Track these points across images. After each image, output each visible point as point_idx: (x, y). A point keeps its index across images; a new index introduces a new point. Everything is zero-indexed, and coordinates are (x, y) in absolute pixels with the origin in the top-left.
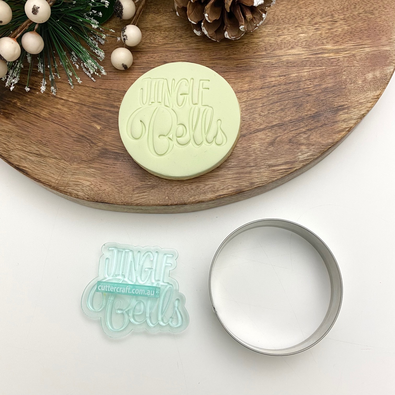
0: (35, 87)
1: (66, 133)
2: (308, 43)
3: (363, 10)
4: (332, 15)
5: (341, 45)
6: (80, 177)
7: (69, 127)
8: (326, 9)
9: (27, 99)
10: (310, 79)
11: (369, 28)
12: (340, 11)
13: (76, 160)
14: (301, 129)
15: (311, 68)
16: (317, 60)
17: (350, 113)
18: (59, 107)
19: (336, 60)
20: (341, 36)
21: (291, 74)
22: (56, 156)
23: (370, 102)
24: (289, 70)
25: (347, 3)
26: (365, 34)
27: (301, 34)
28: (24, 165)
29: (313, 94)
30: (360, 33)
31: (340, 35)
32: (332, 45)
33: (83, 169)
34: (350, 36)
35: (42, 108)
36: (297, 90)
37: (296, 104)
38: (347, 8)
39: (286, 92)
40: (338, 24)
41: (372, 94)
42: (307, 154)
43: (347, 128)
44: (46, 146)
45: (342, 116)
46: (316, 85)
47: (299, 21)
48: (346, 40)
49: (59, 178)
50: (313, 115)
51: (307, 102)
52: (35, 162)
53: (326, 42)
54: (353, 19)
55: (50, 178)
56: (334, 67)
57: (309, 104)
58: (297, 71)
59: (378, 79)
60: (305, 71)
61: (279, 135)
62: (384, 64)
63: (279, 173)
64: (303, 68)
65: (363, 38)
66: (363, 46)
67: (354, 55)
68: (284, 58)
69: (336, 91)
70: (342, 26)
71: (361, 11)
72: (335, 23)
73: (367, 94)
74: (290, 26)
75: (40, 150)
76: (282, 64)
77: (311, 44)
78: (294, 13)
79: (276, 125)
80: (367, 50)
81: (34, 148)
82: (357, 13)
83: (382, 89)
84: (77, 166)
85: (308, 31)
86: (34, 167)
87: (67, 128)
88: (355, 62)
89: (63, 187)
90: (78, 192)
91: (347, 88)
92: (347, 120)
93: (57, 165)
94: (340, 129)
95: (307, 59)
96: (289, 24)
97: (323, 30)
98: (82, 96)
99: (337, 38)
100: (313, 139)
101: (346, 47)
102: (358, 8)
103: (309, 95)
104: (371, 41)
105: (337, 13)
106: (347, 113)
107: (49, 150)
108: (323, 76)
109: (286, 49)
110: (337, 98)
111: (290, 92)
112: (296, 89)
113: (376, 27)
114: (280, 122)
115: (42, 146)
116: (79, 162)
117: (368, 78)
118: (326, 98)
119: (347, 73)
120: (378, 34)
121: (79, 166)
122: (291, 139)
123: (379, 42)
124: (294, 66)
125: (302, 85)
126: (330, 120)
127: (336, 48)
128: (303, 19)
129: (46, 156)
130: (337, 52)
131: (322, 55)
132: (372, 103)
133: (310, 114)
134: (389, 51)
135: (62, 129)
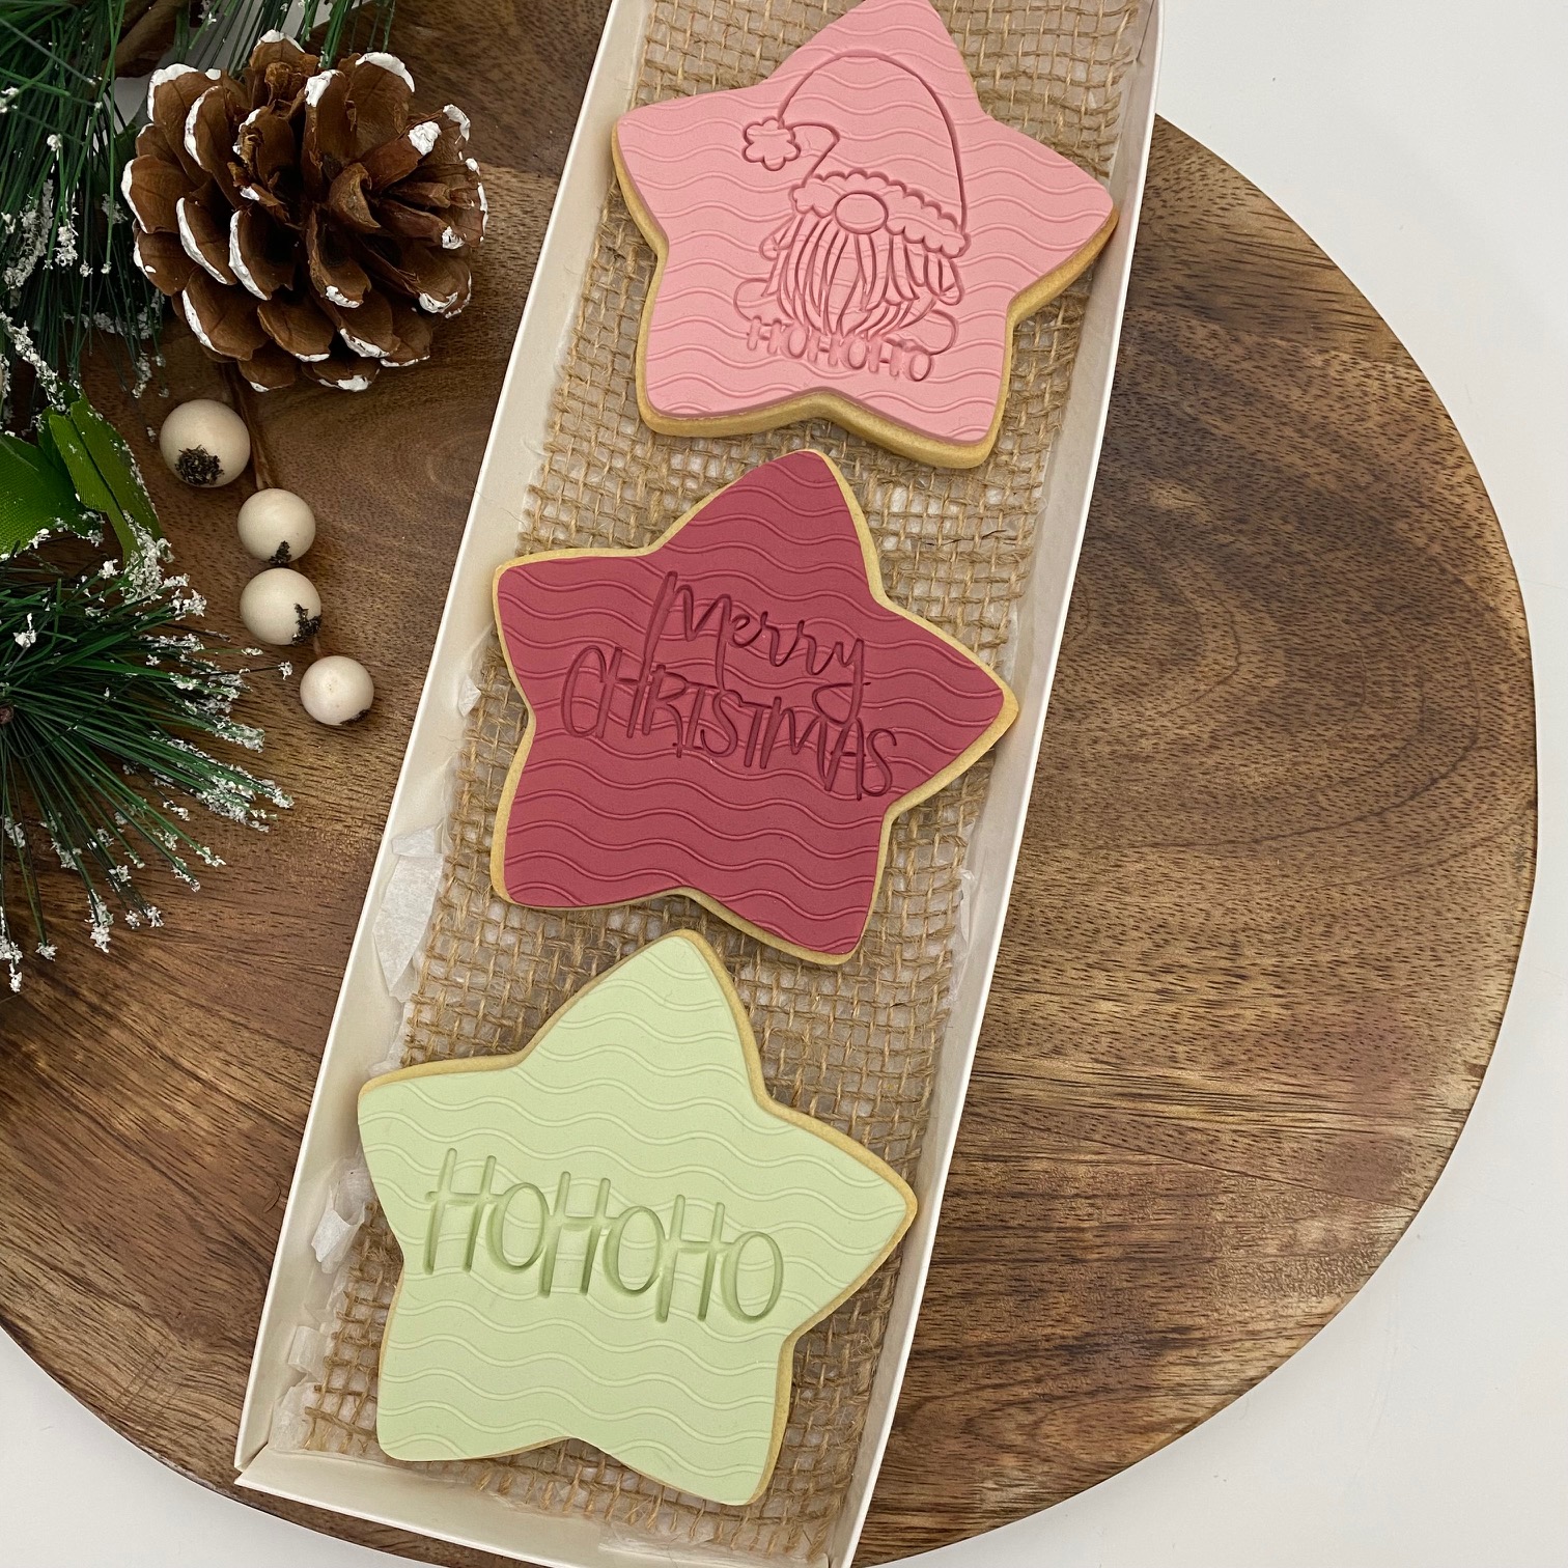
0: (108, 1008)
1: (190, 1219)
2: (1118, 1044)
3: (1354, 952)
4: (1234, 946)
5: (1237, 1078)
6: (205, 1397)
7: (202, 1197)
8: (1217, 913)
9: (76, 1048)
10: (1095, 1196)
11: (1359, 1032)
12: (1269, 937)
13: (203, 1330)
14: (1017, 1389)
15: (1107, 1150)
16: (1135, 1124)
17: (1204, 1364)
18: (183, 1107)
19: (1205, 1137)
20: (1248, 1044)
21: (1028, 1158)
22: (140, 1299)
23: (1289, 1338)
24: (1024, 1138)
25: (1301, 909)
26: (1338, 1055)
27: (1101, 1001)
28: (23, 1310)
29: (1089, 1257)
30: (1318, 1045)
31: (1243, 1038)
32: (1204, 1073)
33: (222, 1369)
34: (1279, 1050)
35: (119, 1099)
36: (1036, 1229)
37: (1018, 1284)
38: (1299, 930)
39: (996, 1228)
40: (1246, 989)
41: (1301, 1304)
42: (1015, 1490)
43: (1178, 1421)
44: (112, 1254)
45: (1175, 1370)
46: (1109, 1226)
47: (1107, 944)
48: (1262, 1062)
49: (134, 1389)
50: (1071, 1342)
51: (1063, 1287)
52: (63, 1309)
53: (1184, 1056)
54: (1309, 983)
55: (102, 1381)
56: (1191, 1166)
57: (1067, 1295)
58: (1054, 1151)
59: (1340, 1251)
60: (1082, 1157)
61: (935, 1392)
62: (1378, 1196)
63: (903, 1540)
64: (1076, 1143)
65: (1326, 1070)
66: (1319, 1103)
67: (1275, 1133)
68: (1018, 1089)
69: (1174, 1266)
70: (1258, 1001)
71: (1347, 952)
72: (1239, 981)
73: (1287, 1300)
74: (1069, 956)
75: (87, 1264)
76: (1006, 1112)
77: (1130, 1051)
78: (1094, 904)
79: (934, 1351)
80: (1331, 1121)
81: (68, 1252)
82: (1328, 957)
83: (1342, 1295)
84: (203, 1357)
85: (1130, 992)
86: (56, 1324)
87: (194, 1198)
88: (1274, 1164)
89: (143, 1426)
90: (189, 1455)
91: (1218, 1261)
92: (1186, 1390)
93: (137, 1338)
94: (1156, 1418)
95: (1101, 1111)
96: (1065, 946)
97: (1186, 1000)
98: (272, 1084)
99: (1231, 1045)
100: (1048, 1437)
101: (1257, 1093)
102: (1337, 939)
103: (1075, 1261)
104: (1350, 1086)
105: (1255, 941)
106: (1195, 1364)
107: (118, 1270)
108: (1141, 1192)
109: (1033, 1050)
110: (1175, 1295)
111: (1011, 1231)
112: (1033, 1224)
113: (1386, 1034)
114: (948, 1343)
115: (97, 1250)
116: (214, 1339)
117: (1304, 1240)
118: (1130, 1285)
119: (1233, 1199)
120: (1388, 1062)
121: (210, 1357)
122: (970, 1421)
123: (1381, 1101)
124: (1049, 1130)
125: (1059, 1215)
126: (1126, 1377)
127: (1215, 1086)
128: (1124, 938)
129: (104, 1293)
130: (1218, 1104)
131: (1160, 1107)
132: (1294, 1343)
133: (1063, 1337)
134: (1410, 1144)
135: (179, 1197)
